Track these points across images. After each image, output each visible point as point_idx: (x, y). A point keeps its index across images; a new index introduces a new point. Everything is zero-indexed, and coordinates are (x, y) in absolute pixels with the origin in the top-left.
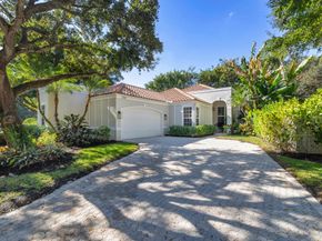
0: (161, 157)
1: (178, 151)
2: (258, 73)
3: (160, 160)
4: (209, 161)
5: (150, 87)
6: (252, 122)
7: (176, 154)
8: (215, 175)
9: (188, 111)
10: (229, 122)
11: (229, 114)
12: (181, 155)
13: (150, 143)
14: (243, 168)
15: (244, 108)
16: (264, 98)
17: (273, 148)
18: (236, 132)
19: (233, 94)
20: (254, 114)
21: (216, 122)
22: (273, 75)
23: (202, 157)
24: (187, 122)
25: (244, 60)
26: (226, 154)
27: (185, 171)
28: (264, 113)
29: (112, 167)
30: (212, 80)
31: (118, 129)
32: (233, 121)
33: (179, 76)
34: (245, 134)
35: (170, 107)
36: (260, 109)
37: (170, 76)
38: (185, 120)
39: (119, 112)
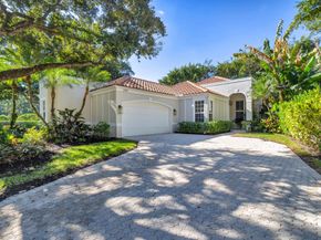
0: (157, 158)
1: (180, 151)
2: (285, 58)
3: (154, 163)
4: (218, 166)
5: (165, 82)
6: (277, 116)
7: (178, 155)
8: (222, 188)
9: (199, 105)
10: (249, 117)
11: (249, 107)
12: (183, 156)
13: (152, 141)
14: (264, 177)
15: (267, 101)
16: (293, 88)
17: (307, 150)
18: (257, 128)
19: (253, 85)
20: (280, 107)
21: (234, 117)
22: (305, 59)
23: (209, 160)
24: (199, 118)
25: (267, 43)
26: (242, 157)
27: (181, 179)
28: (293, 104)
29: (91, 171)
30: (231, 72)
31: (118, 125)
32: (254, 117)
33: (194, 70)
34: (268, 131)
35: (180, 101)
36: (288, 100)
37: (185, 70)
38: (197, 115)
39: (120, 107)
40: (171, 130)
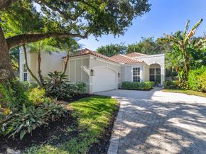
9: (137, 70)
10: (163, 79)
11: (163, 73)
24: (137, 79)
33: (114, 48)
38: (134, 78)
39: (92, 71)
40: (116, 87)
